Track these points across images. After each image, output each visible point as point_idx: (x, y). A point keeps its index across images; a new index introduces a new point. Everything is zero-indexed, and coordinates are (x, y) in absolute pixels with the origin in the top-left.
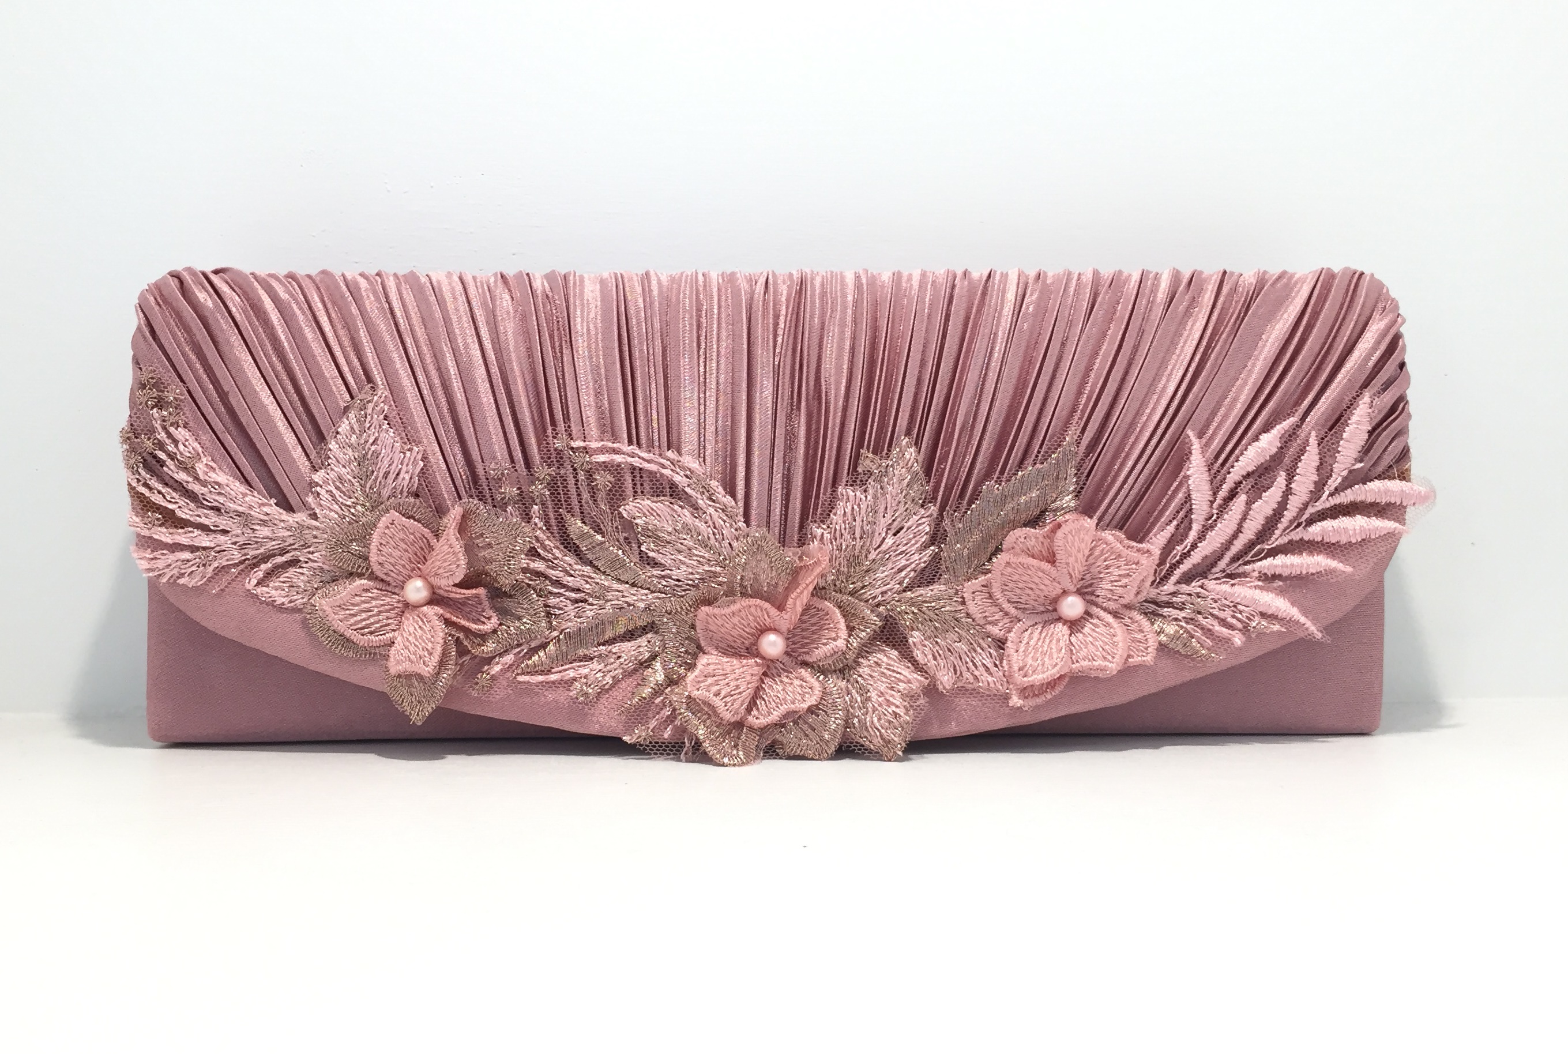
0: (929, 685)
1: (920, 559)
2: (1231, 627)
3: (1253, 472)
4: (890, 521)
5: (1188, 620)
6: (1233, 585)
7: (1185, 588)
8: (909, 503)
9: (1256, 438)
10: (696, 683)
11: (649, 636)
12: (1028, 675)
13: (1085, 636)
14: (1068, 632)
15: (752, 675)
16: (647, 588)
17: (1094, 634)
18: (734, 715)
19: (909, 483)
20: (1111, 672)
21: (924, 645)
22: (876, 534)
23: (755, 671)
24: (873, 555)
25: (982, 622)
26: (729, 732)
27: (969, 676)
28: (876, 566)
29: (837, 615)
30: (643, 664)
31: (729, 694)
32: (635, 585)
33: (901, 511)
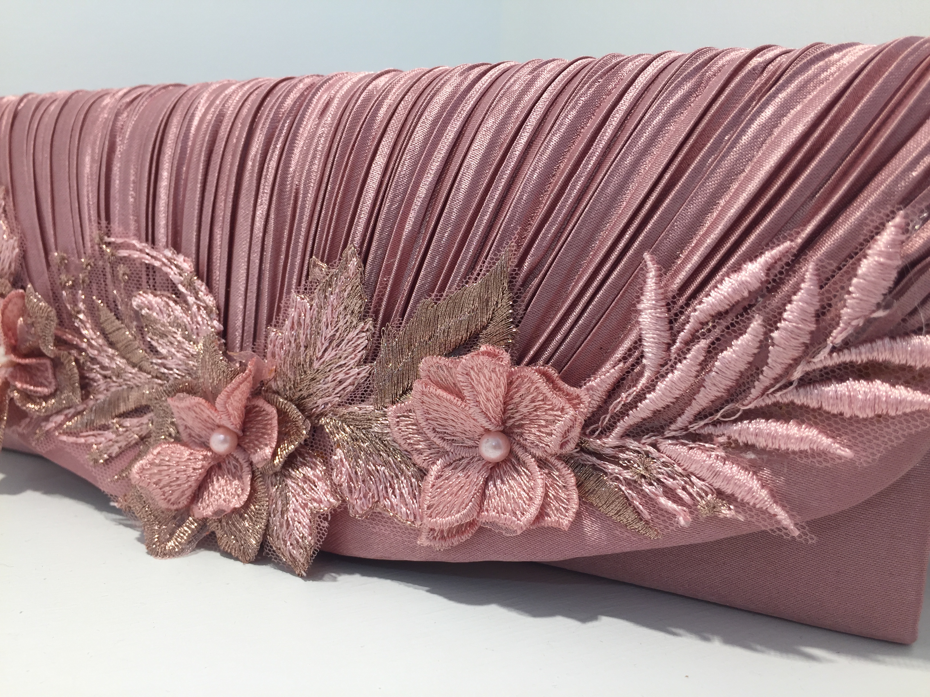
0: (339, 507)
1: (358, 374)
2: (679, 500)
3: (727, 312)
4: (332, 333)
5: (629, 483)
6: (691, 448)
7: (633, 444)
8: (349, 316)
9: (737, 268)
10: (142, 470)
11: (150, 415)
12: (434, 515)
13: (503, 482)
14: (486, 475)
15: (194, 469)
16: (149, 373)
17: (512, 482)
18: (173, 504)
19: (349, 294)
20: (515, 531)
21: (343, 465)
22: (319, 344)
23: (199, 464)
24: (316, 365)
25: (409, 448)
26: (175, 517)
27: (387, 503)
28: (319, 376)
29: (275, 422)
30: (143, 439)
31: (169, 485)
32: (141, 369)
33: (341, 323)
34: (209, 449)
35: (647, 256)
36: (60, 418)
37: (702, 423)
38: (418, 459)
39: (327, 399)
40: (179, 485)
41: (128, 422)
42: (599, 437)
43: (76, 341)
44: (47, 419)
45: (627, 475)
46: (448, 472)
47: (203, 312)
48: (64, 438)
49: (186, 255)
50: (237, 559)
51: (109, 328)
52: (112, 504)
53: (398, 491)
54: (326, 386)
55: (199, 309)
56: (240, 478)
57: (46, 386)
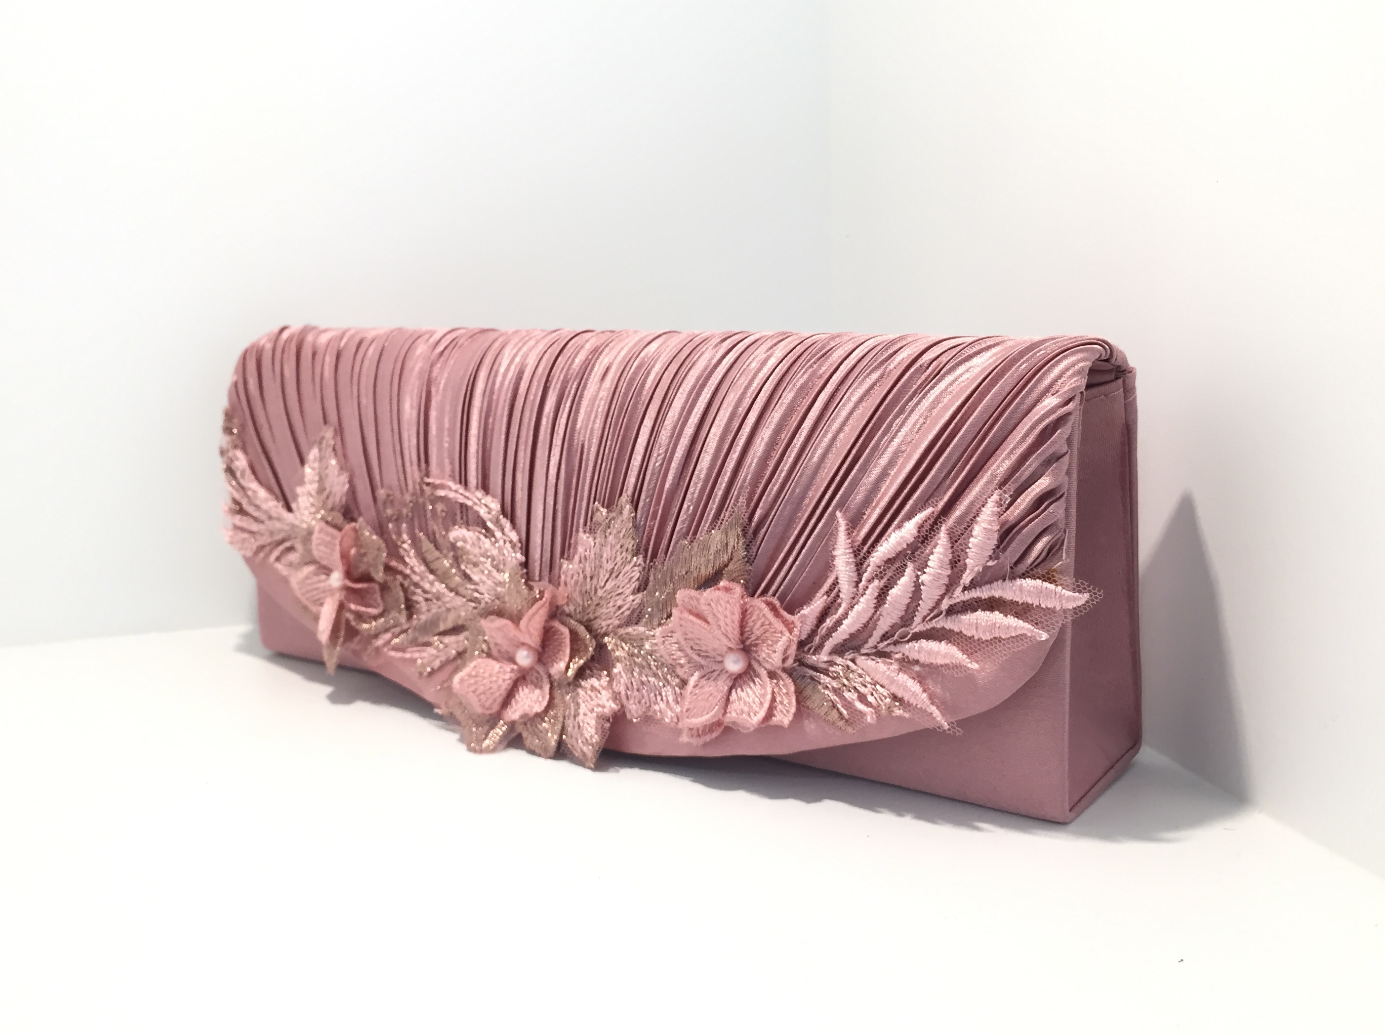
1: (633, 601)
2: (868, 704)
5: (835, 690)
6: (878, 662)
8: (624, 553)
9: (899, 527)
10: (462, 681)
11: (466, 634)
12: (690, 716)
13: (742, 690)
14: (730, 684)
15: (504, 680)
16: (464, 597)
17: (749, 690)
18: (488, 709)
19: (624, 535)
20: (749, 728)
21: (621, 677)
22: (602, 576)
23: (508, 676)
24: (600, 593)
25: (673, 663)
26: (488, 721)
27: (657, 707)
28: (603, 602)
29: (568, 641)
30: (460, 655)
31: (484, 693)
32: (457, 593)
33: (619, 558)
34: (515, 663)
35: (839, 514)
36: (388, 636)
37: (886, 643)
38: (680, 671)
39: (609, 622)
40: (492, 693)
41: (447, 639)
42: (814, 654)
43: (401, 567)
44: (376, 636)
45: (835, 684)
46: (703, 681)
47: (508, 545)
48: (393, 653)
49: (494, 496)
50: (539, 755)
51: (429, 557)
52: (436, 710)
53: (664, 698)
54: (608, 611)
55: (505, 542)
56: (541, 688)
57: (375, 607)
